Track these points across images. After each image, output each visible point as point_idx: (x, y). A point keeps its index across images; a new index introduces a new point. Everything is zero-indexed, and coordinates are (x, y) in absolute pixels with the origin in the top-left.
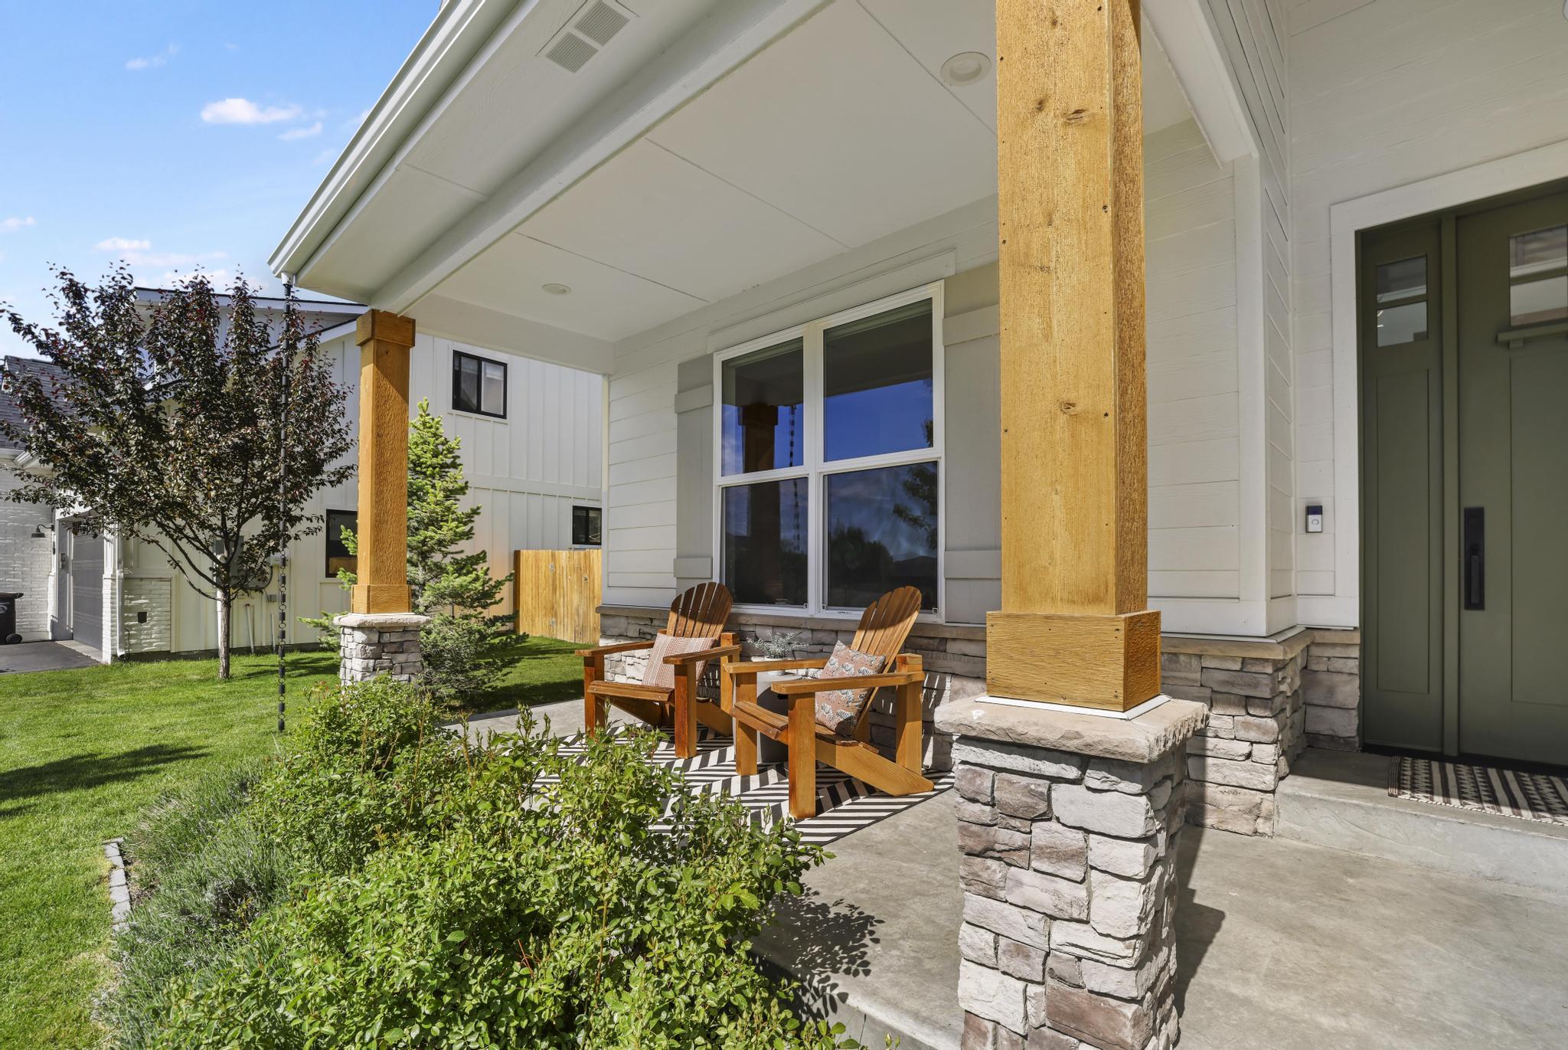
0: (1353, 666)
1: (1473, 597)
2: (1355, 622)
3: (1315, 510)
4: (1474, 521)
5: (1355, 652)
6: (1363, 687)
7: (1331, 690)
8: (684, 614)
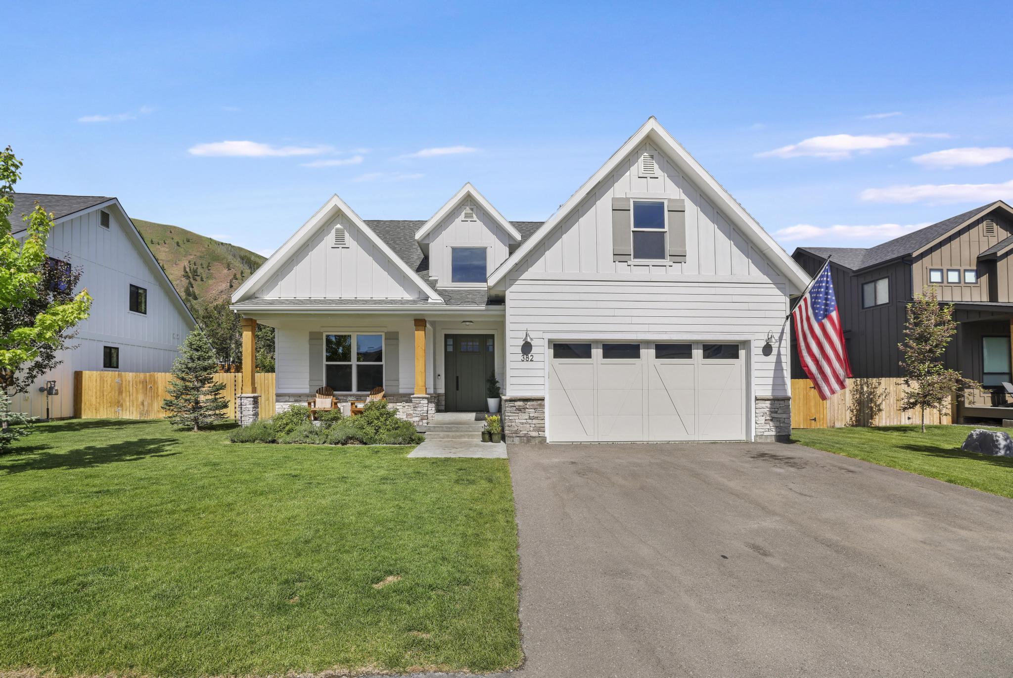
0: (444, 399)
1: (457, 389)
2: (444, 392)
3: (439, 375)
4: (457, 378)
5: (444, 397)
6: (445, 402)
7: (441, 403)
8: (320, 394)
